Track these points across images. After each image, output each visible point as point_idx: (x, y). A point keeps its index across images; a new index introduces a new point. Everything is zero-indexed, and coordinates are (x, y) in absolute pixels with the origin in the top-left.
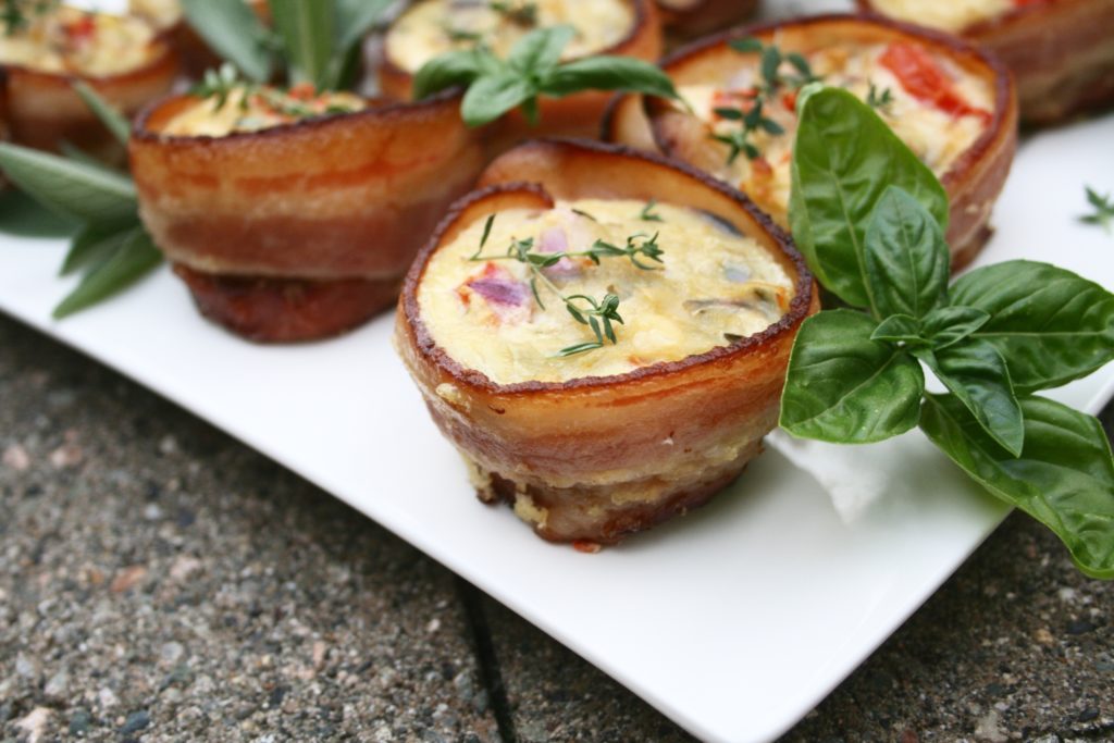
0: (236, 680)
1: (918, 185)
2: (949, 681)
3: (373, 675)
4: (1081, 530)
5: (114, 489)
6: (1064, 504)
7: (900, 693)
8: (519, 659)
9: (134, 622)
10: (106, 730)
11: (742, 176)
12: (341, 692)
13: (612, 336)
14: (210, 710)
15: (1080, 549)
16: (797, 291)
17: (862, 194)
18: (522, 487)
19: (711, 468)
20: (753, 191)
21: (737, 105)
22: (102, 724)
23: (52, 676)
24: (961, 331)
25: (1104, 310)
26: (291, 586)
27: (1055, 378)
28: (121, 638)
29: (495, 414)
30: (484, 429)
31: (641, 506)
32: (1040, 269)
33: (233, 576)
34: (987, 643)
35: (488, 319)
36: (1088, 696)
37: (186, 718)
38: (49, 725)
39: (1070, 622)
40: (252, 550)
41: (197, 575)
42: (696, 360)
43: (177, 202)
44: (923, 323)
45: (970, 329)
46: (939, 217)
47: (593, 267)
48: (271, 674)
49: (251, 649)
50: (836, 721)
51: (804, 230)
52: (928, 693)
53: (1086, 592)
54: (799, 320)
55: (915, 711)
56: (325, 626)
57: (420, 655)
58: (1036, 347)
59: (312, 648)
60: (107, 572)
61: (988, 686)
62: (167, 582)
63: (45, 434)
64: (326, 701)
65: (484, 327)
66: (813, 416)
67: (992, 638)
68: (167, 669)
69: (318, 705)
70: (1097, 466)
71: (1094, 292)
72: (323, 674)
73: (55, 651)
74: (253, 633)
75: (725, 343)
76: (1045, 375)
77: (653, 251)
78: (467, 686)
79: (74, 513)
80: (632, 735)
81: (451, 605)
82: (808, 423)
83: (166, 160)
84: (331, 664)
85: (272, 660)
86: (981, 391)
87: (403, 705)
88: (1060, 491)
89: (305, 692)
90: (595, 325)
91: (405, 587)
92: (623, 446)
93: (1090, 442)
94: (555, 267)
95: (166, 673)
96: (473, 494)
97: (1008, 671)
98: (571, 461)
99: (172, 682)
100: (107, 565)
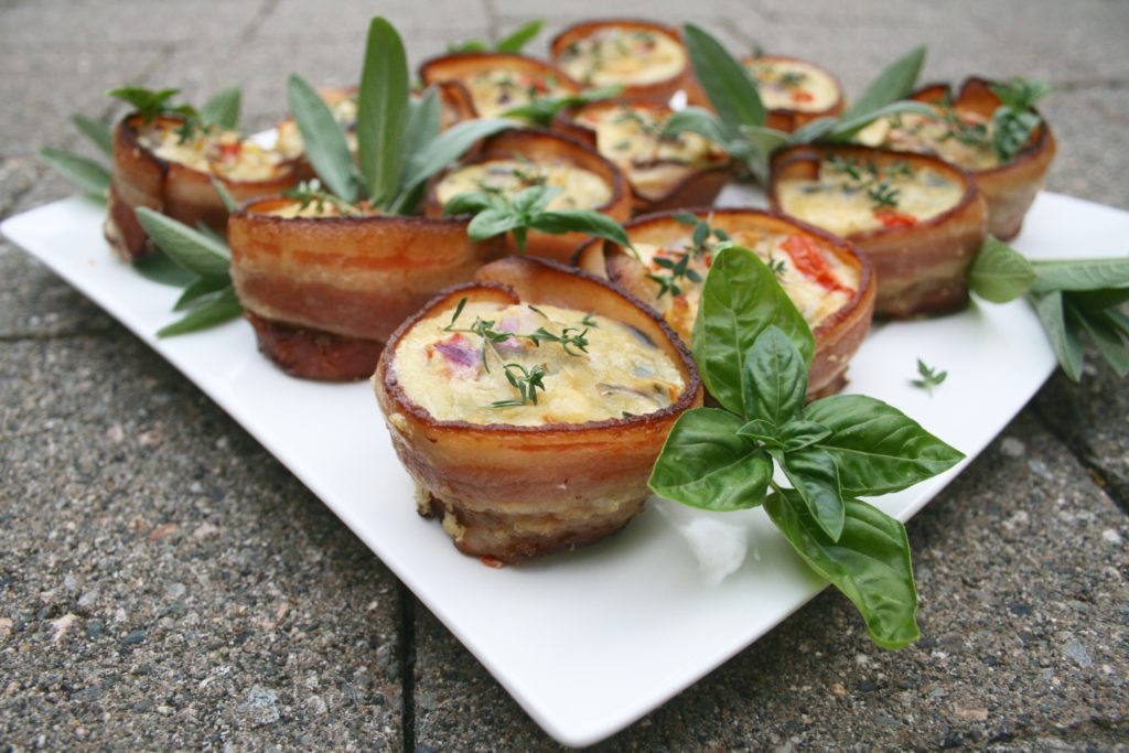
0: (216, 620)
1: (795, 330)
2: (759, 714)
3: (317, 635)
4: (878, 609)
5: (175, 467)
6: (868, 586)
7: (719, 718)
8: (430, 643)
9: (157, 564)
10: (111, 639)
11: (666, 306)
12: (290, 644)
13: (534, 399)
14: (190, 639)
15: (874, 622)
16: (686, 389)
17: (752, 330)
18: (450, 507)
19: (595, 516)
20: (671, 319)
21: (673, 259)
22: (110, 635)
23: (88, 591)
24: (807, 440)
25: (919, 443)
26: (277, 558)
27: (876, 488)
28: (144, 573)
29: (429, 442)
30: (421, 454)
31: (538, 536)
32: (876, 404)
33: (237, 543)
34: (794, 688)
35: (442, 371)
36: (865, 742)
37: (171, 641)
38: (73, 627)
39: (860, 682)
40: (257, 526)
41: (214, 537)
42: (592, 425)
43: (251, 262)
44: (780, 431)
45: (815, 439)
46: (806, 356)
47: (534, 348)
48: (242, 620)
49: (233, 599)
50: (664, 732)
51: (700, 348)
52: (741, 720)
53: (877, 660)
54: (682, 410)
55: (728, 734)
56: (293, 592)
57: (356, 626)
58: (864, 463)
59: (278, 607)
60: (150, 524)
61: (789, 723)
62: (190, 539)
63: (141, 420)
64: (276, 648)
65: (437, 377)
66: (679, 484)
67: (798, 685)
68: (169, 602)
69: (270, 650)
70: (898, 560)
71: (914, 429)
72: (281, 627)
73: (95, 574)
74: (239, 587)
75: (620, 417)
76: (868, 486)
77: (581, 343)
78: (386, 655)
79: (141, 477)
80: (502, 716)
81: (389, 593)
82: (674, 489)
83: (249, 231)
84: (288, 621)
85: (246, 609)
86: (816, 488)
87: (334, 662)
88: (867, 576)
89: (263, 638)
90: (523, 388)
91: (359, 574)
92: (525, 485)
93: (894, 541)
94: (505, 344)
95: (168, 605)
96: (416, 507)
97: (806, 713)
98: (483, 489)
99: (169, 613)
100: (152, 520)
